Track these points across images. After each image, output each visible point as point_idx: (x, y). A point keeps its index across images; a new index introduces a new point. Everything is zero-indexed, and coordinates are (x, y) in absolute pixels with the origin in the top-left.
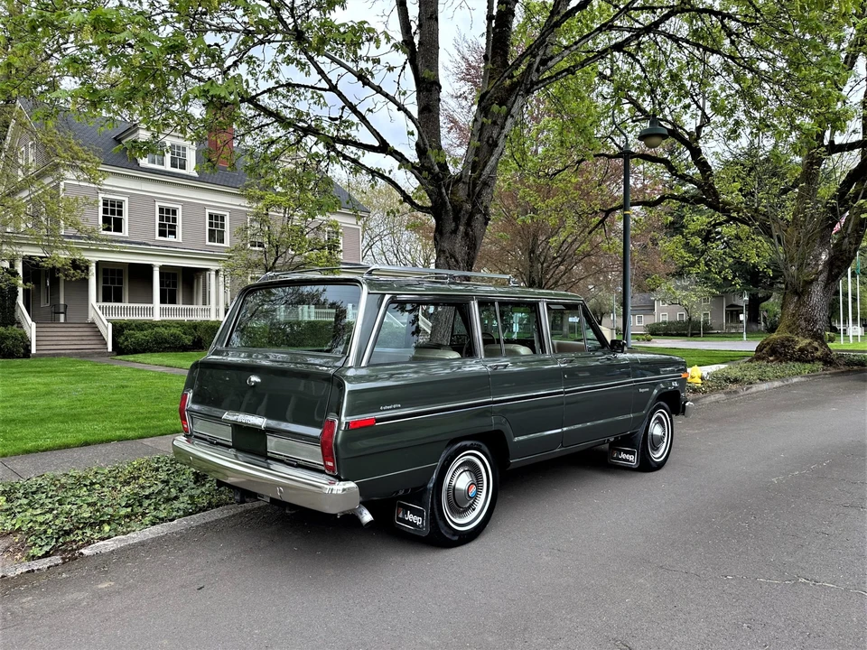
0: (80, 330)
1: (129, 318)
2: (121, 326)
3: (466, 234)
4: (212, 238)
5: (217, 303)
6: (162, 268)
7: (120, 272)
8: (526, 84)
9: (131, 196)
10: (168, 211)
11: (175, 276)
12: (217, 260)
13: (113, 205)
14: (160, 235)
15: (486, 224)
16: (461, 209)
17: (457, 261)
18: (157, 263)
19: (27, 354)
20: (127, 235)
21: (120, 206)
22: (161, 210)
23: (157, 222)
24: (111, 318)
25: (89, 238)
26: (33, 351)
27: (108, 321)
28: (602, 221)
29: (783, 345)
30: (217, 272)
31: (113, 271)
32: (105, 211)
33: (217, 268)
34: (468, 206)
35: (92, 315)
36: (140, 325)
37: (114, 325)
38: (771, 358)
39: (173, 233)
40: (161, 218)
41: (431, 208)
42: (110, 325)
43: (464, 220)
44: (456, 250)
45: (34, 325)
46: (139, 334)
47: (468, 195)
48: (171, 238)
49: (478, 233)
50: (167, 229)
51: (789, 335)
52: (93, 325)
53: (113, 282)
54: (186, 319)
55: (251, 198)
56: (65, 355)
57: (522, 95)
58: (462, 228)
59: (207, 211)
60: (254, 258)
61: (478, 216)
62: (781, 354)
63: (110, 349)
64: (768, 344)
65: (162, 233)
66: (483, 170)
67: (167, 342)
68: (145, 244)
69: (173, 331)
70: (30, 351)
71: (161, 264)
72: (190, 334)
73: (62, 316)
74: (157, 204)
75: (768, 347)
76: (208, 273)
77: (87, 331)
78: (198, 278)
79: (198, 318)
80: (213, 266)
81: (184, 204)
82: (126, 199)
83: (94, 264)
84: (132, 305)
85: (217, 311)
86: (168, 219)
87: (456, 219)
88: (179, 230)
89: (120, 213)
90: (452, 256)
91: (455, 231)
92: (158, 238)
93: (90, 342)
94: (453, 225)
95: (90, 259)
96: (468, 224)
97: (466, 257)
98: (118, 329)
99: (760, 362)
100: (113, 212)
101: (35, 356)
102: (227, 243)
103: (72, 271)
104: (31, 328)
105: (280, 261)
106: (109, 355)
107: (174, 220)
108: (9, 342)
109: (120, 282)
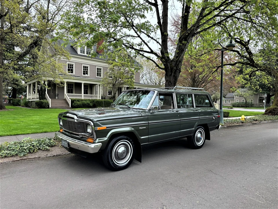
0: (62, 101)
1: (75, 98)
2: (73, 100)
3: (174, 76)
4: (98, 75)
5: (99, 94)
6: (84, 84)
7: (72, 85)
8: (192, 34)
9: (76, 63)
10: (86, 67)
11: (87, 86)
12: (100, 82)
13: (70, 65)
14: (83, 74)
15: (180, 73)
16: (173, 69)
17: (171, 83)
18: (83, 82)
19: (48, 107)
20: (74, 74)
21: (72, 66)
22: (84, 67)
23: (83, 70)
24: (70, 98)
25: (65, 75)
26: (50, 107)
27: (70, 99)
28: (216, 70)
29: (274, 110)
30: (99, 85)
31: (70, 84)
32: (68, 67)
33: (99, 84)
34: (175, 68)
35: (65, 97)
36: (79, 100)
37: (71, 100)
38: (270, 114)
39: (87, 74)
40: (84, 69)
41: (164, 68)
42: (70, 100)
43: (173, 72)
44: (171, 80)
45: (50, 99)
46: (78, 103)
47: (175, 65)
49: (177, 75)
50: (85, 72)
51: (276, 107)
52: (65, 100)
53: (70, 88)
54: (91, 98)
55: (109, 63)
56: (58, 108)
57: (191, 37)
58: (173, 74)
59: (97, 67)
60: (110, 81)
61: (178, 71)
62: (273, 113)
63: (70, 107)
64: (269, 109)
65: (84, 74)
66: (179, 58)
67: (86, 105)
68: (79, 77)
69: (88, 102)
70: (49, 107)
71: (84, 83)
72: (92, 103)
73: (57, 97)
74: (83, 65)
75: (269, 110)
76: (96, 85)
77: (64, 102)
78: (94, 87)
79: (94, 98)
80: (98, 83)
81: (90, 65)
82: (74, 64)
83: (66, 83)
84: (76, 94)
85: (99, 96)
86: (86, 70)
87: (171, 72)
88: (89, 73)
89: (72, 68)
91: (171, 75)
92: (83, 75)
93: (65, 105)
95: (65, 81)
96: (175, 73)
97: (174, 82)
99: (266, 115)
100: (70, 67)
101: (51, 108)
102: (102, 77)
103: (61, 84)
104: (50, 100)
105: (117, 82)
106: (70, 108)
107: (87, 70)
108: (44, 104)
109: (72, 88)
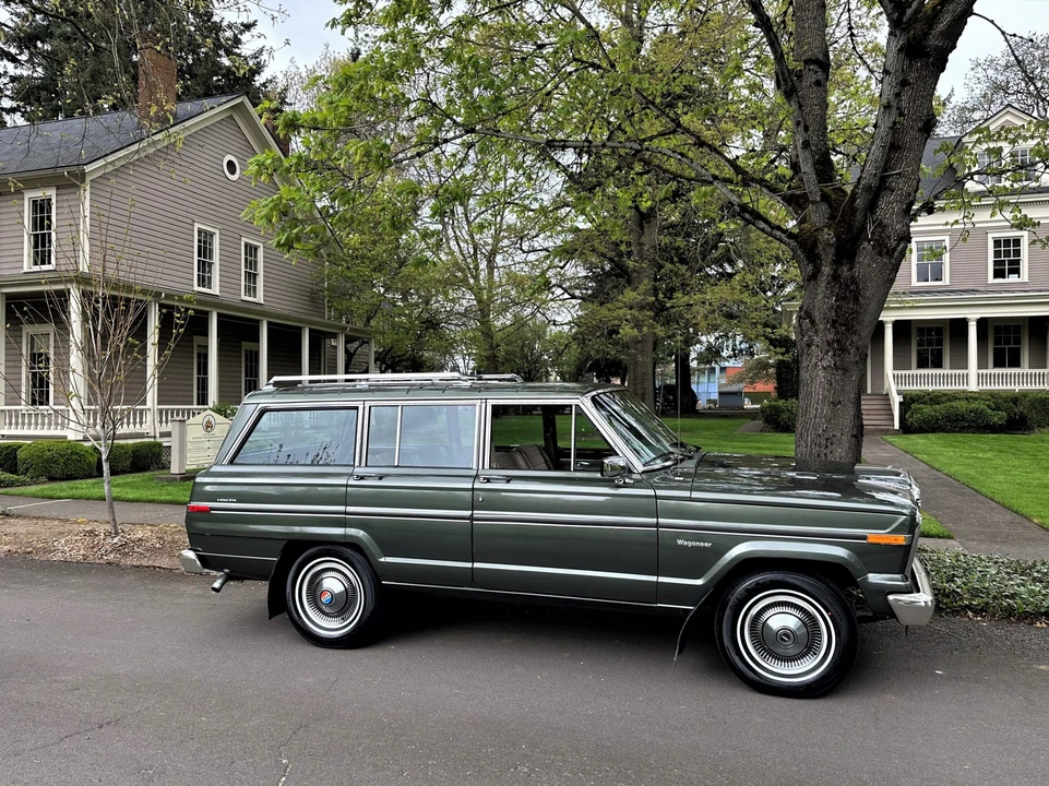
0: (872, 402)
1: (934, 388)
2: (914, 398)
3: (835, 277)
7: (940, 330)
9: (954, 233)
10: (1006, 242)
11: (1017, 329)
13: (930, 249)
14: (996, 276)
16: (816, 241)
17: (813, 322)
18: (973, 315)
20: (948, 282)
22: (997, 243)
23: (991, 259)
24: (900, 388)
27: (899, 393)
31: (930, 330)
32: (919, 257)
35: (886, 385)
36: (937, 397)
39: (1016, 271)
40: (996, 254)
42: (898, 399)
44: (817, 304)
46: (927, 409)
48: (1013, 278)
50: (1007, 264)
52: (887, 397)
53: (930, 344)
54: (1017, 387)
58: (826, 270)
61: (865, 244)
63: (897, 426)
65: (999, 274)
67: (964, 420)
68: (971, 292)
69: (974, 405)
72: (1004, 410)
74: (990, 236)
79: (1037, 385)
81: (1033, 228)
82: (947, 238)
83: (891, 325)
86: (1007, 253)
88: (1024, 267)
90: (809, 315)
92: (992, 280)
93: (877, 417)
94: (810, 267)
97: (834, 314)
98: (908, 402)
106: (895, 433)
107: (1017, 253)
108: (785, 416)
109: (940, 342)
